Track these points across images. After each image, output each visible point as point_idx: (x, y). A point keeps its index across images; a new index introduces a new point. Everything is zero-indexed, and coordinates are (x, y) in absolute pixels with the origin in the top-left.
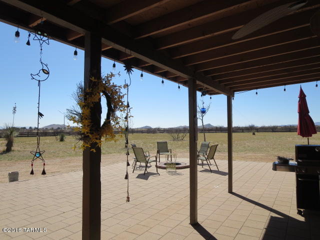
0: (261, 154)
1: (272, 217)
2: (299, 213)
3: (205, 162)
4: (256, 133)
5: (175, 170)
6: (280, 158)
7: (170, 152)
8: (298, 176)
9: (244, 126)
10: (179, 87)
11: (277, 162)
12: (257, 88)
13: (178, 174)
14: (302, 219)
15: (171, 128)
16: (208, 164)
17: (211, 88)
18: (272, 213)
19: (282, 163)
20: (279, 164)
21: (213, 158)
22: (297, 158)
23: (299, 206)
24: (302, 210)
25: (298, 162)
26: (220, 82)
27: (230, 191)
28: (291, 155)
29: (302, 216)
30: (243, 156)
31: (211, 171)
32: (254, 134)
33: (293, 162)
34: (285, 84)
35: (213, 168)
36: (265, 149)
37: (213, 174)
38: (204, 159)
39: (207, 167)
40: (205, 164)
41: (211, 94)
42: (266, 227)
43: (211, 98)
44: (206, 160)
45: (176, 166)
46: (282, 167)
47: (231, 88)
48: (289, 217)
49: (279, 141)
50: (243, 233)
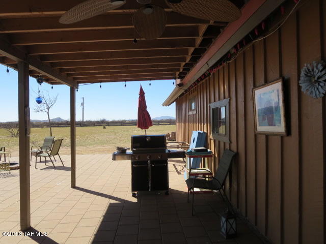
0: (109, 147)
1: (110, 204)
2: (134, 195)
3: (48, 159)
4: (106, 127)
5: (9, 172)
6: (119, 148)
7: (3, 151)
8: (133, 163)
9: (96, 120)
10: (8, 71)
11: (116, 152)
12: (101, 82)
13: (13, 176)
14: (135, 200)
15: (9, 123)
16: (52, 161)
17: (51, 77)
18: (111, 200)
19: (120, 153)
20: (119, 154)
21: (57, 154)
22: (133, 147)
23: (133, 189)
24: (136, 192)
25: (133, 151)
26: (61, 70)
27: (73, 186)
28: (127, 145)
29: (136, 197)
30: (91, 149)
31: (55, 168)
32: (104, 128)
33: (129, 152)
34: (126, 81)
35: (58, 164)
36: (113, 141)
37: (56, 170)
38: (47, 155)
39: (50, 164)
40: (48, 161)
41: (52, 83)
42: (104, 215)
43: (52, 88)
44: (49, 156)
45: (10, 166)
46: (120, 156)
47: (74, 79)
48: (125, 200)
49: (126, 133)
50: (81, 225)
